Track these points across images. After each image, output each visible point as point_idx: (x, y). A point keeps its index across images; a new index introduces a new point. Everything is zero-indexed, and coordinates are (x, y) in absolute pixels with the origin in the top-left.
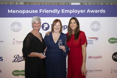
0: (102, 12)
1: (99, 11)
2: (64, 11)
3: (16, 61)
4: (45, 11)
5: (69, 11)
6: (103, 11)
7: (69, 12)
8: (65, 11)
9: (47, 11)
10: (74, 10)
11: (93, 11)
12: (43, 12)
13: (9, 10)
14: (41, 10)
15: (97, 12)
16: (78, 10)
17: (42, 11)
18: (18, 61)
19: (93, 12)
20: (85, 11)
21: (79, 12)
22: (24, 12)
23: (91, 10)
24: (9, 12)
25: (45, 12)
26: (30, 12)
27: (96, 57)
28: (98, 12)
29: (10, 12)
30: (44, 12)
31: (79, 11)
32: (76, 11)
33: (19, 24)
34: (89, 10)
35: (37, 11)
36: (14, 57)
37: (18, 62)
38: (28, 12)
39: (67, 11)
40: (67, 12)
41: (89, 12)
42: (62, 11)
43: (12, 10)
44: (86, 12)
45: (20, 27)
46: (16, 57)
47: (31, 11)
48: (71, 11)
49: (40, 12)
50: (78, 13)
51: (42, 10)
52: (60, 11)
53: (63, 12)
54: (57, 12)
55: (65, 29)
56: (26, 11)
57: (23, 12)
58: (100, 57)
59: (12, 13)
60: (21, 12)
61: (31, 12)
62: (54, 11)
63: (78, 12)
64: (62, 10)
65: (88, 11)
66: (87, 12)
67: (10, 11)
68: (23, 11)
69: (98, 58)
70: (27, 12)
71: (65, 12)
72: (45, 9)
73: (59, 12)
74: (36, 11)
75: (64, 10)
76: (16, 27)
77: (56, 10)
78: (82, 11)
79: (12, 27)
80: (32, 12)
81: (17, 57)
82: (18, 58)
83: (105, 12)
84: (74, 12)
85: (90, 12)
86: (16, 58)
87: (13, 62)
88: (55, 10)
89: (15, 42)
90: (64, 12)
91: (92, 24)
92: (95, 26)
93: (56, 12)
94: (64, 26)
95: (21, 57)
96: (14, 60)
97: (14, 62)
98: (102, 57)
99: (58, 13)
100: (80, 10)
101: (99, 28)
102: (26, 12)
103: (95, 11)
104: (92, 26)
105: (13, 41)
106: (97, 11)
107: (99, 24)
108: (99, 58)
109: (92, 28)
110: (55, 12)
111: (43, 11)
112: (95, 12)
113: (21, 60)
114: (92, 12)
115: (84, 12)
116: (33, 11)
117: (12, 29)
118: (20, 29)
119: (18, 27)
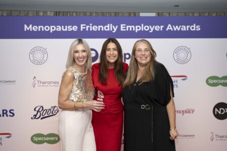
0: (194, 29)
1: (188, 27)
2: (124, 27)
3: (37, 117)
4: (91, 27)
5: (133, 27)
6: (197, 27)
7: (134, 30)
8: (128, 27)
9: (95, 28)
10: (142, 25)
11: (179, 27)
12: (87, 30)
13: (26, 26)
14: (83, 26)
15: (185, 30)
16: (150, 26)
17: (84, 28)
18: (42, 117)
19: (177, 29)
20: (163, 28)
21: (152, 29)
22: (53, 28)
23: (174, 27)
24: (25, 30)
25: (91, 30)
26: (64, 28)
27: (183, 111)
28: (188, 30)
29: (28, 29)
30: (89, 28)
31: (152, 27)
32: (147, 28)
33: (44, 51)
34: (170, 25)
35: (77, 28)
36: (35, 110)
37: (42, 119)
38: (60, 30)
39: (131, 27)
40: (131, 30)
41: (170, 30)
42: (122, 27)
43: (31, 26)
44: (165, 28)
45: (46, 55)
46: (37, 109)
47: (66, 27)
48: (138, 28)
49: (82, 30)
50: (150, 32)
51: (85, 25)
52: (117, 26)
53: (123, 29)
54: (113, 30)
55: (126, 60)
56: (56, 28)
57: (51, 29)
58: (191, 112)
59: (31, 30)
60: (47, 28)
61: (66, 30)
62: (107, 28)
63: (150, 30)
64: (122, 25)
65: (169, 27)
66: (167, 30)
67: (28, 27)
68: (51, 27)
69: (186, 112)
70: (59, 28)
71: (127, 30)
72: (91, 24)
73: (115, 29)
74: (75, 28)
75: (126, 26)
76: (38, 56)
77: (111, 25)
78: (157, 28)
79: (31, 55)
80: (68, 29)
81: (40, 110)
82: (42, 112)
83: (199, 29)
84: (142, 30)
85: (172, 30)
86: (38, 111)
87: (32, 118)
88: (109, 25)
89: (37, 83)
90: (126, 28)
91: (177, 51)
92: (182, 55)
93: (111, 30)
94: (125, 54)
95: (46, 110)
96: (35, 115)
97: (35, 118)
98: (193, 111)
99: (113, 32)
100: (154, 27)
101: (189, 58)
102: (57, 30)
103: (181, 27)
104: (175, 55)
105: (33, 81)
106: (184, 28)
107: (188, 51)
108: (189, 112)
109: (176, 58)
110: (108, 30)
111: (87, 27)
112: (182, 29)
113: (46, 115)
114: (175, 29)
115: (161, 30)
116: (69, 27)
117: (32, 59)
118: (45, 59)
119: (43, 56)
